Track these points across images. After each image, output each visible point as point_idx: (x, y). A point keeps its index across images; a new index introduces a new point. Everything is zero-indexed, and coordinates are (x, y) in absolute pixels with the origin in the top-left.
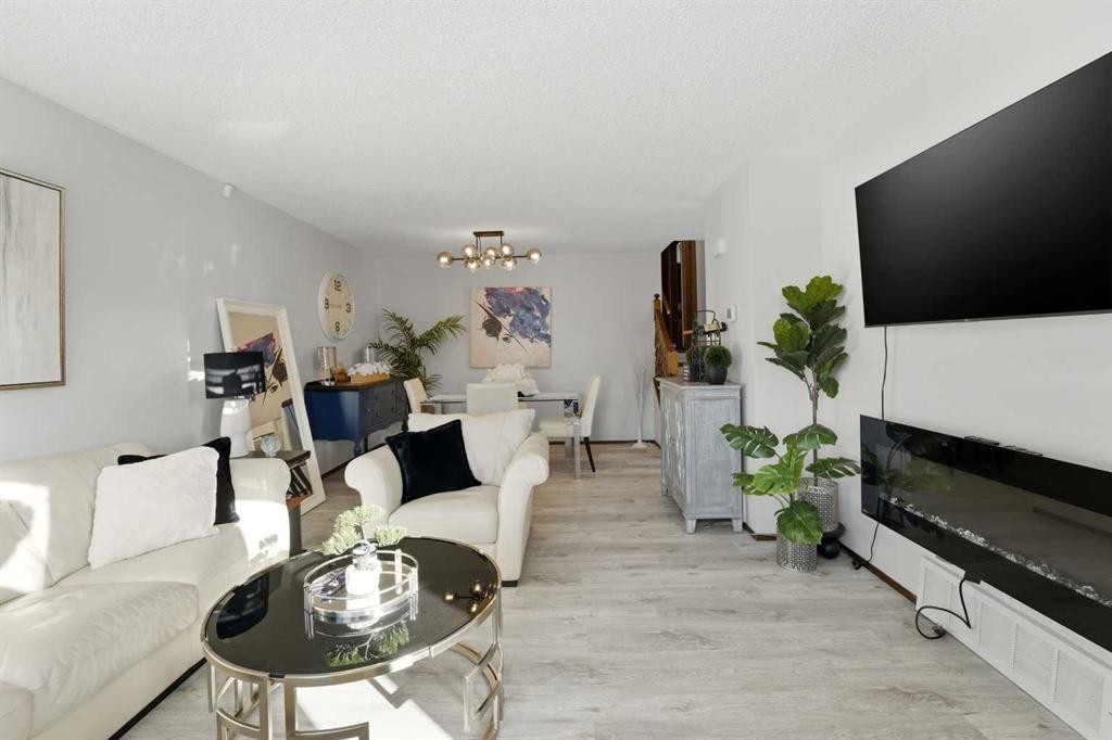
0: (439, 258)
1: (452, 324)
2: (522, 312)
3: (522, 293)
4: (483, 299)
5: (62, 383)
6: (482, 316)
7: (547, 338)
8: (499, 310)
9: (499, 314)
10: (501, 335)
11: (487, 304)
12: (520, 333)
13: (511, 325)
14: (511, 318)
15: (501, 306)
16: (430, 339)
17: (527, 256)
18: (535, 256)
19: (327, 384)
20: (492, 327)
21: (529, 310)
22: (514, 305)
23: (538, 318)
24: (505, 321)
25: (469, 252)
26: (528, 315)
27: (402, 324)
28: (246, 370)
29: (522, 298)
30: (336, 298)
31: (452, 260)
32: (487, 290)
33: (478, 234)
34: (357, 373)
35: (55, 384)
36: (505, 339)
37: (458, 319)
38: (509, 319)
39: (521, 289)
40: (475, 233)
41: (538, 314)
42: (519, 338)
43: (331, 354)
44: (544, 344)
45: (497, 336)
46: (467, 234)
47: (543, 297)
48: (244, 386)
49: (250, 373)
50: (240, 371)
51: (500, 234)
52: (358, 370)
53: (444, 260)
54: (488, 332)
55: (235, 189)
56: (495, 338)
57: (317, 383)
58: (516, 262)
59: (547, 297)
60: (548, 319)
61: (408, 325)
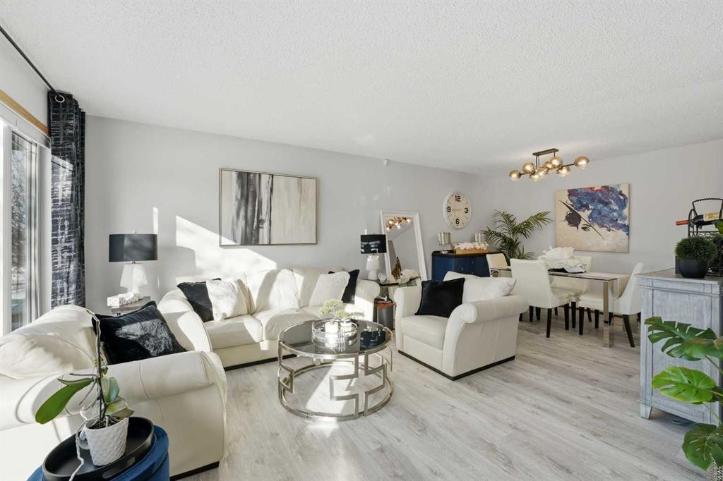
0: (510, 175)
1: (540, 218)
2: (600, 206)
3: (600, 191)
4: (566, 198)
5: (316, 243)
6: (566, 211)
7: (627, 228)
8: (579, 205)
9: (580, 208)
10: (581, 226)
11: (569, 202)
12: (599, 224)
13: (590, 217)
14: (590, 211)
15: (580, 202)
16: (524, 229)
17: (576, 164)
18: (583, 163)
19: (443, 253)
20: (573, 219)
21: (606, 204)
22: (593, 200)
23: (615, 211)
24: (585, 214)
25: (529, 168)
26: (605, 208)
27: (508, 218)
28: (373, 243)
29: (600, 195)
30: (454, 205)
31: (520, 175)
32: (569, 191)
33: (537, 154)
34: (459, 248)
35: (313, 244)
36: (584, 229)
37: (546, 213)
38: (588, 212)
39: (599, 188)
40: (534, 154)
41: (615, 207)
42: (596, 227)
43: (447, 237)
44: (622, 233)
45: (577, 226)
46: (528, 156)
47: (621, 193)
48: (372, 250)
49: (375, 244)
50: (370, 243)
51: (554, 150)
52: (459, 246)
53: (515, 176)
54: (570, 223)
55: (389, 161)
56: (575, 228)
57: (439, 252)
58: (568, 170)
59: (625, 192)
60: (625, 211)
61: (511, 219)
